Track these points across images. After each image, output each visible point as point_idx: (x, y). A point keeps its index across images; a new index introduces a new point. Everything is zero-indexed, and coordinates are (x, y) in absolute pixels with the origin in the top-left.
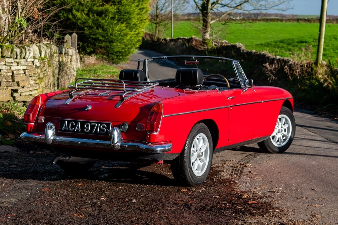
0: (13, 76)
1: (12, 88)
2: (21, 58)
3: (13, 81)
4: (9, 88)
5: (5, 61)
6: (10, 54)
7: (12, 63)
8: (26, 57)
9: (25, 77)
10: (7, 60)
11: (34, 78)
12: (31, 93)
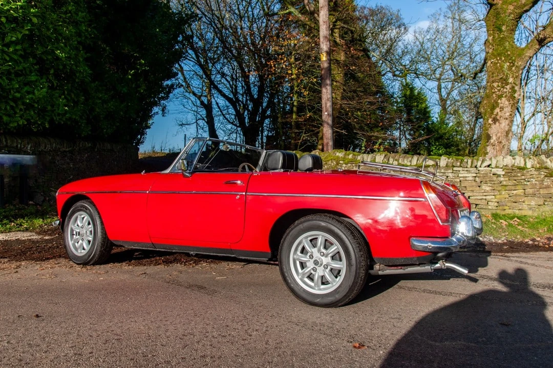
2: (471, 167)
5: (453, 170)
6: (459, 164)
7: (459, 171)
9: (474, 184)
10: (455, 169)
11: (489, 185)
12: (484, 197)
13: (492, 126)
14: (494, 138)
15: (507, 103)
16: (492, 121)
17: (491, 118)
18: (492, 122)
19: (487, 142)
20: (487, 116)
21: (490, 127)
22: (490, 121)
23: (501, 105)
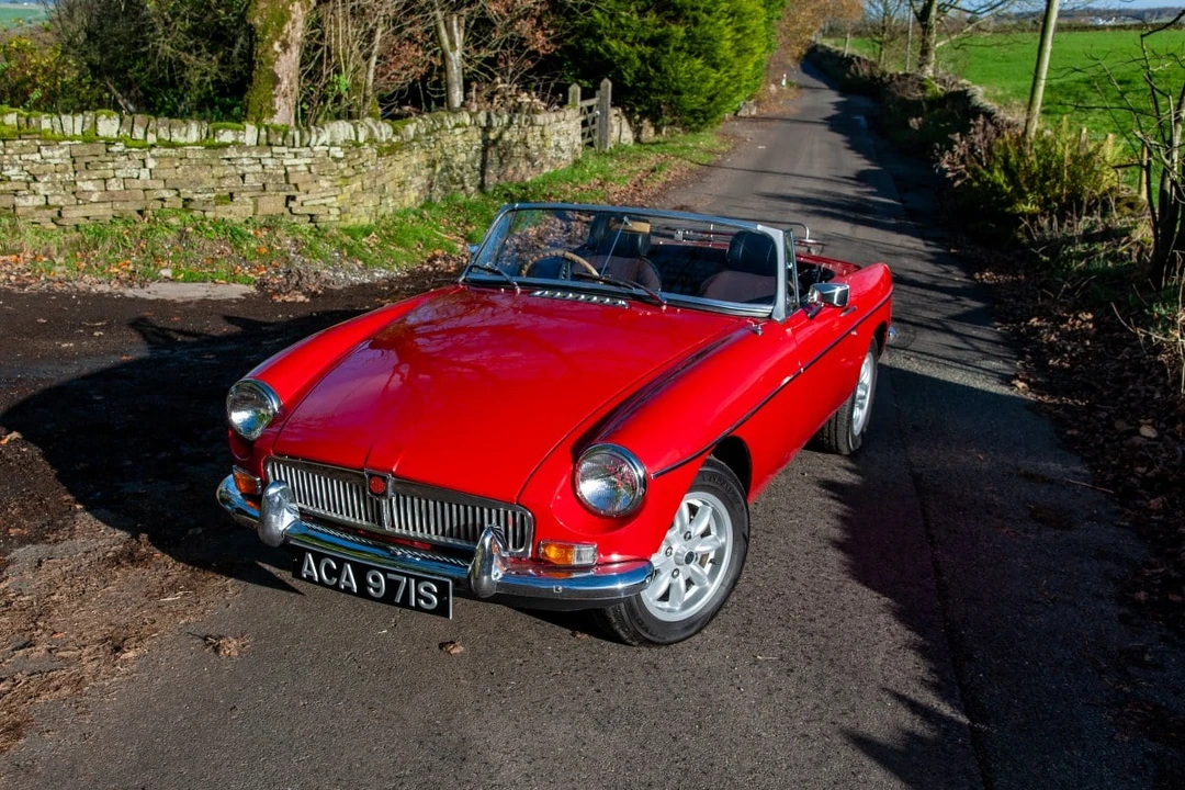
0: (286, 174)
1: (287, 194)
2: (301, 146)
3: (287, 182)
4: (281, 193)
5: (273, 152)
6: (280, 140)
7: (284, 154)
8: (312, 144)
9: (309, 177)
10: (275, 149)
11: (329, 177)
12: (323, 201)
13: (281, 57)
14: (286, 82)
15: (300, 12)
16: (280, 46)
17: (277, 39)
18: (280, 50)
19: (274, 88)
20: (271, 35)
21: (277, 59)
22: (276, 46)
23: (294, 16)
